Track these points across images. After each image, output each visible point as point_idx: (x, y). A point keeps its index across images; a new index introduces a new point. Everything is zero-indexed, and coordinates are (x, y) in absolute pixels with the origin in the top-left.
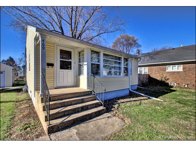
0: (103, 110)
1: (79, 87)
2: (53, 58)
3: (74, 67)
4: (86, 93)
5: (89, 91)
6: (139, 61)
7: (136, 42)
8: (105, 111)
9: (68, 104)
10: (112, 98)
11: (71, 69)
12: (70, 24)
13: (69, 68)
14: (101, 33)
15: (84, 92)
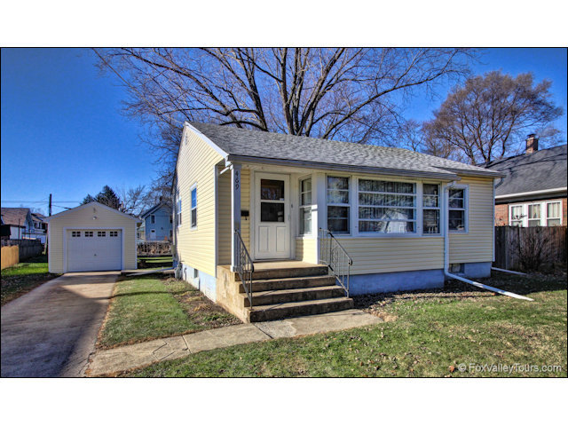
0: (347, 302)
1: (301, 260)
2: (247, 199)
3: (290, 217)
4: (313, 271)
5: (320, 268)
6: (497, 187)
7: (538, 99)
8: (352, 305)
9: (278, 287)
10: (385, 291)
11: (283, 221)
12: (280, 81)
13: (279, 219)
14: (380, 91)
15: (311, 269)
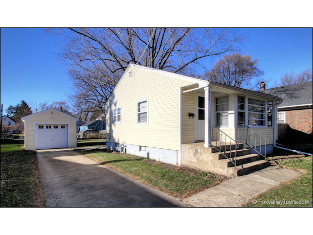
2: (193, 107)
7: (254, 67)
12: (151, 48)
